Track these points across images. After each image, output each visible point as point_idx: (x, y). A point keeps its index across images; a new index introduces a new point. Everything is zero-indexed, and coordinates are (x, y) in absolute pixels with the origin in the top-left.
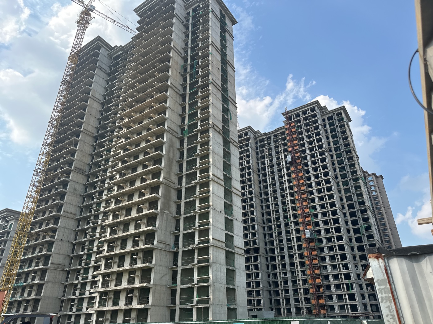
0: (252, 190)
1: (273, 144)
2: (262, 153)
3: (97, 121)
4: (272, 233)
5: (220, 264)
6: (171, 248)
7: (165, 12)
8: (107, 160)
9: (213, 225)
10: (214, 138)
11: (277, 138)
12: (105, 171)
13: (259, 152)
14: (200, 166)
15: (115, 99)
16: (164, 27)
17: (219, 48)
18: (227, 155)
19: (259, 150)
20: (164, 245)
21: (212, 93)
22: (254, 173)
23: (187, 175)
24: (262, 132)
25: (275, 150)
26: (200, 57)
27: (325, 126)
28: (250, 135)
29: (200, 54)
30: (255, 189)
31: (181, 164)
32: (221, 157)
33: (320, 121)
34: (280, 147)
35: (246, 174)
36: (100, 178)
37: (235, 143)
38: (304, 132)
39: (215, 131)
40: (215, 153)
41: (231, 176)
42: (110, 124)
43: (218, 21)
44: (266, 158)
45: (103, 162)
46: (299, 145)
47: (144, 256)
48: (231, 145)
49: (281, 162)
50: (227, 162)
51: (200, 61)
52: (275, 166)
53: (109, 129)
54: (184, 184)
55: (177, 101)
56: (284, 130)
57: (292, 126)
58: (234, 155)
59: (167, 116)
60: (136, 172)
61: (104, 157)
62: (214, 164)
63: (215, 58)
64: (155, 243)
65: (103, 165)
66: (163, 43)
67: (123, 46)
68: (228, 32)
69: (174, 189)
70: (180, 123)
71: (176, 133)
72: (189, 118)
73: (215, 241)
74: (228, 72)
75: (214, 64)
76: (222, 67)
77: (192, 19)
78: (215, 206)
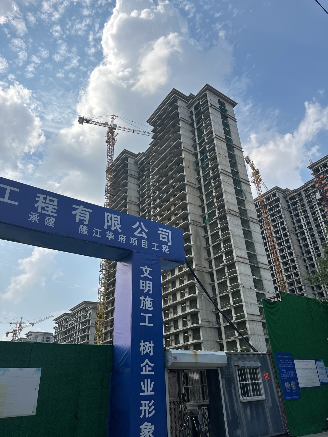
0: (292, 251)
1: (305, 200)
2: (295, 211)
5: (259, 335)
6: (214, 324)
7: (172, 118)
9: (245, 302)
10: (232, 222)
11: (309, 192)
13: (292, 210)
14: (224, 250)
15: (147, 200)
16: (173, 133)
17: (223, 137)
18: (247, 234)
19: (292, 208)
20: (208, 323)
21: (223, 181)
22: (291, 233)
23: (214, 258)
24: (292, 189)
25: (309, 205)
26: (207, 151)
28: (279, 195)
29: (207, 149)
30: (295, 249)
31: (208, 249)
32: (242, 238)
34: (314, 201)
37: (254, 220)
39: (232, 216)
40: (235, 235)
41: (256, 253)
43: (218, 112)
44: (300, 215)
47: (194, 334)
48: (251, 223)
49: (318, 217)
50: (249, 241)
51: (208, 155)
52: (312, 222)
54: (214, 267)
55: (195, 194)
56: (313, 183)
57: (321, 178)
58: (255, 232)
59: (188, 211)
62: (236, 246)
63: (221, 148)
64: (200, 322)
66: (175, 147)
67: (144, 152)
68: (229, 118)
69: (207, 273)
70: (201, 213)
71: (199, 223)
72: (207, 207)
73: (249, 315)
74: (236, 156)
75: (221, 154)
76: (229, 153)
77: (196, 116)
78: (244, 284)
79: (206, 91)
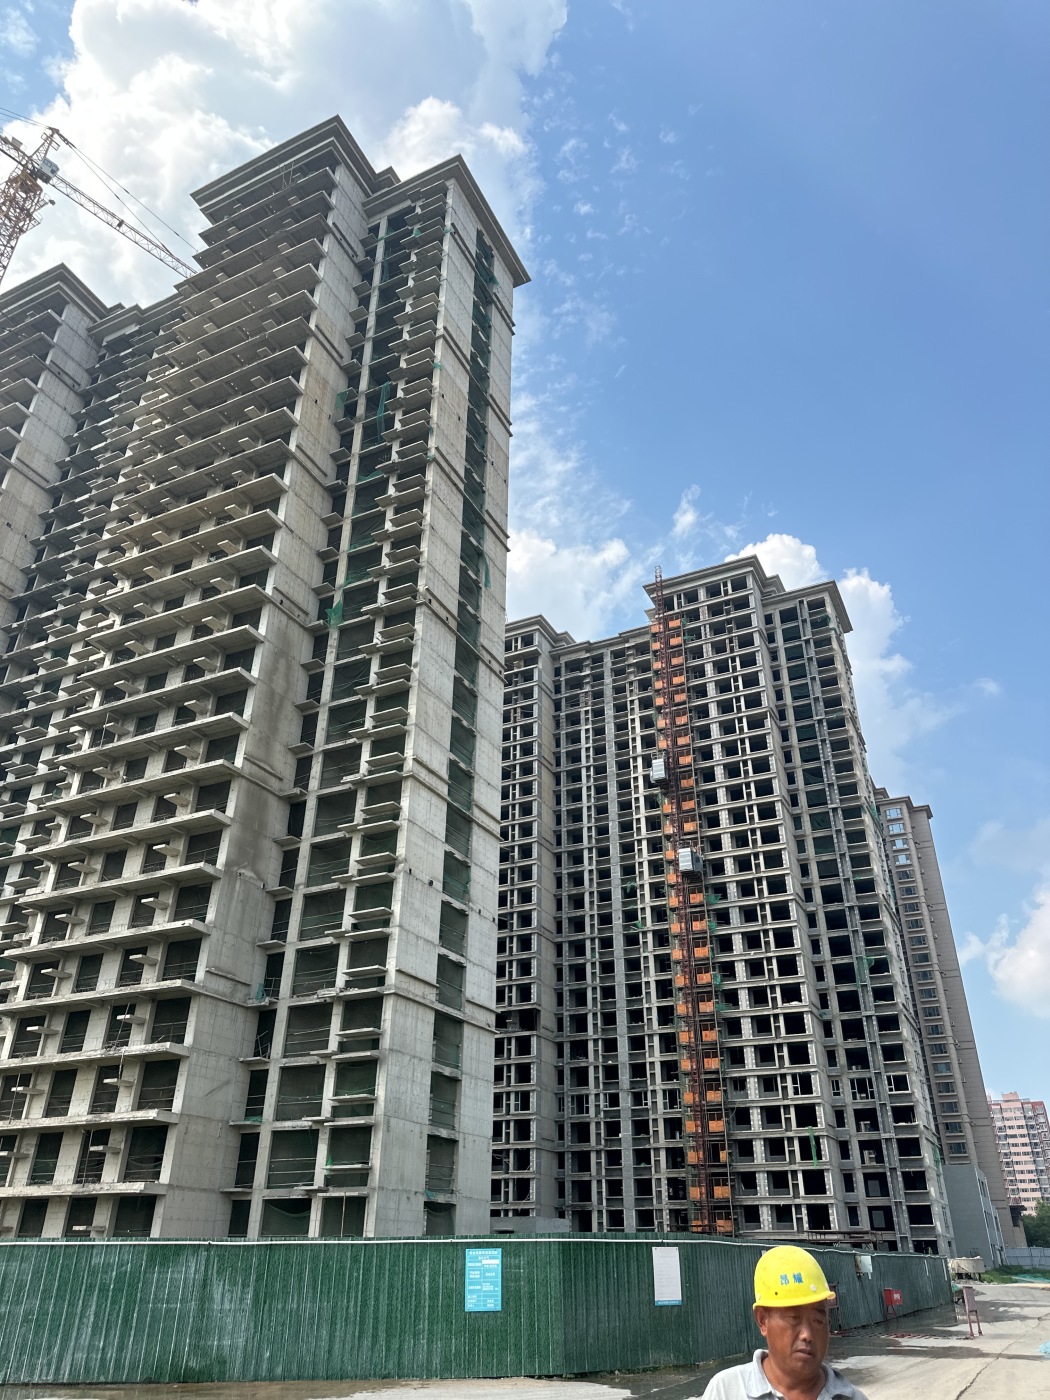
0: (531, 822)
2: (571, 706)
3: (29, 547)
4: (584, 964)
5: (414, 1057)
6: (253, 994)
7: (299, 214)
8: (52, 684)
9: (400, 926)
10: (429, 639)
11: (624, 661)
12: (42, 719)
13: (563, 701)
14: (374, 727)
15: (100, 481)
16: (290, 263)
17: (465, 352)
18: (465, 699)
19: (564, 694)
20: (229, 984)
21: (434, 492)
22: (543, 768)
23: (327, 754)
24: (579, 639)
25: (615, 699)
26: (402, 374)
27: (771, 638)
28: (540, 645)
29: (403, 365)
30: (542, 821)
31: (310, 715)
32: (446, 705)
33: (757, 621)
34: (631, 691)
35: (518, 767)
36: (21, 742)
37: (493, 662)
38: (708, 650)
39: (434, 619)
40: (427, 688)
41: (474, 770)
42: (76, 564)
43: (470, 268)
44: (583, 721)
45: (38, 690)
46: (689, 689)
47: (158, 1017)
48: (482, 668)
49: (630, 740)
50: (465, 723)
51: (401, 385)
52: (611, 750)
53: (69, 577)
54: (314, 784)
55: (314, 506)
56: (647, 638)
57: (674, 629)
58: (487, 701)
59: (275, 552)
60: (152, 730)
61: (42, 672)
62: (423, 725)
63: (449, 382)
64: (200, 974)
65: (38, 700)
66: (282, 314)
67: (143, 306)
68: (497, 307)
69: (280, 798)
70: (317, 579)
71: (301, 613)
72: (349, 568)
73: (403, 978)
74: (489, 435)
75: (447, 401)
76: (471, 413)
77: (386, 248)
78: (413, 863)
79: (447, 179)
